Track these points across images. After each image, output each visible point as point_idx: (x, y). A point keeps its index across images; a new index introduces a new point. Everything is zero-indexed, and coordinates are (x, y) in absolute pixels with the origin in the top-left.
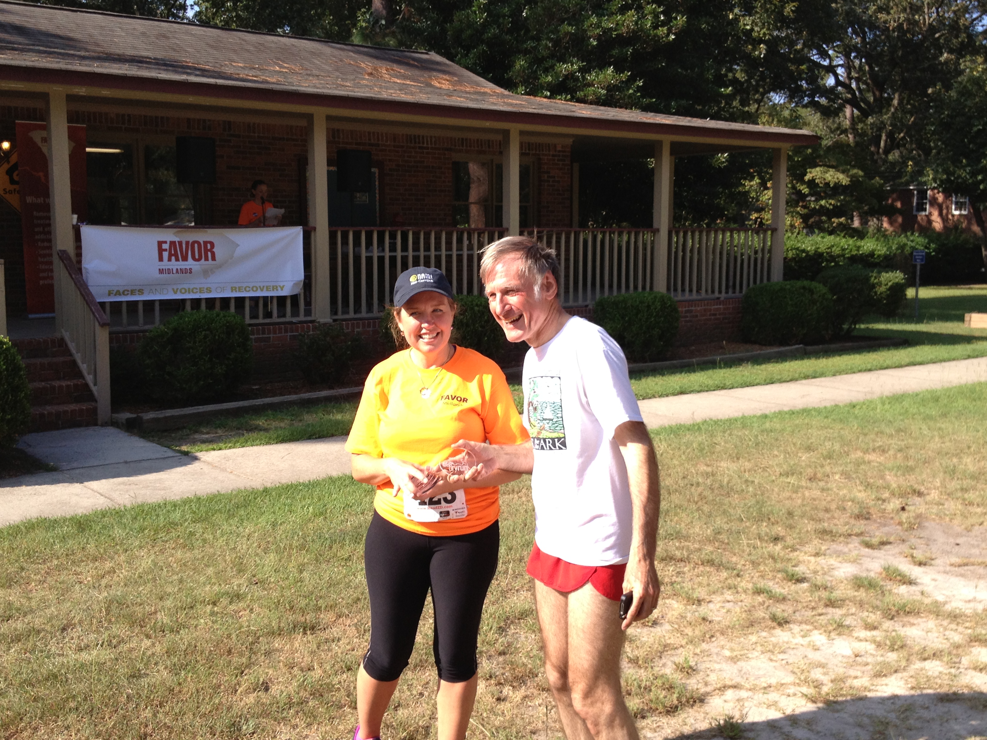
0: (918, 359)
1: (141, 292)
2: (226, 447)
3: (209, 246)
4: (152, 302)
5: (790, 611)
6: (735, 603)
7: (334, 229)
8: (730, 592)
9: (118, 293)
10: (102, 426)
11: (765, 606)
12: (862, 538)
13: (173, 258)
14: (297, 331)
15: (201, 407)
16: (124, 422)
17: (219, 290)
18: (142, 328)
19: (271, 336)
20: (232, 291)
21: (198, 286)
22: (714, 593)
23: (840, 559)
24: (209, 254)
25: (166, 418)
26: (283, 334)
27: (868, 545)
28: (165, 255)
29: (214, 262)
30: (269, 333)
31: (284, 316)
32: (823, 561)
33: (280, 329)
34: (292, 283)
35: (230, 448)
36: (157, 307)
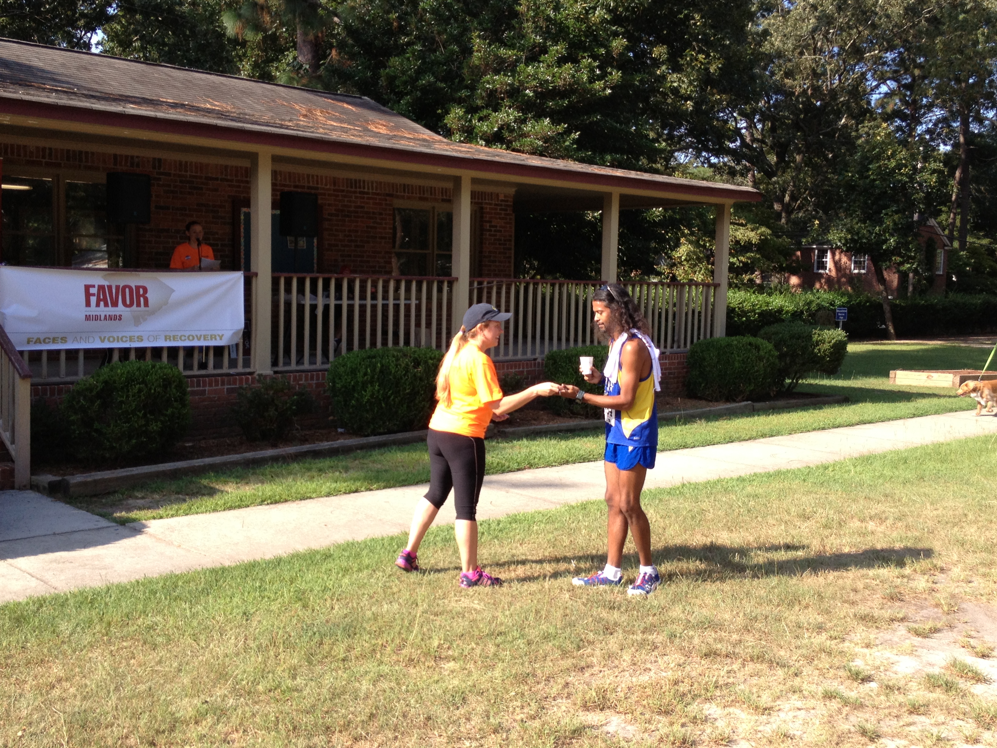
0: (866, 417)
1: (64, 340)
2: (167, 516)
3: (141, 291)
4: (77, 351)
5: (873, 719)
6: (807, 710)
7: (276, 274)
8: (796, 696)
9: (38, 341)
10: (20, 489)
11: (844, 715)
12: (906, 624)
13: (102, 303)
14: (235, 383)
15: (134, 469)
16: (47, 486)
17: (151, 339)
18: (63, 380)
19: (207, 388)
20: (166, 340)
21: (128, 334)
22: (778, 698)
23: (895, 651)
24: (142, 299)
25: (95, 481)
26: (220, 387)
27: (918, 633)
28: (93, 300)
29: (147, 309)
30: (204, 386)
31: (221, 367)
32: (878, 654)
33: (217, 382)
34: (231, 332)
35: (172, 516)
36: (81, 356)
